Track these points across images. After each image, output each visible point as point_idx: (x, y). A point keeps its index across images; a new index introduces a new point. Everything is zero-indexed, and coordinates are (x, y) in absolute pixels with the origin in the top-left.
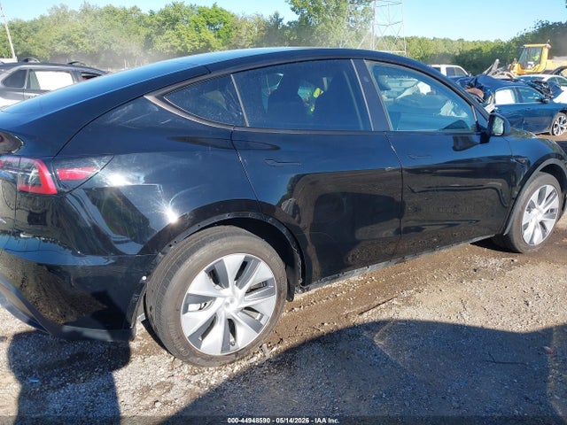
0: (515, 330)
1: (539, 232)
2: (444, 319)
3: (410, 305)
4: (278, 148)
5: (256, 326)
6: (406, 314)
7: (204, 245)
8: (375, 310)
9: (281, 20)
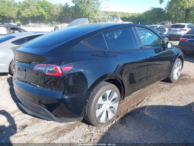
0: (181, 105)
1: (177, 75)
2: (161, 104)
3: (149, 101)
4: (116, 56)
5: (113, 112)
6: (150, 104)
7: (101, 88)
8: (140, 103)
9: (68, 6)
